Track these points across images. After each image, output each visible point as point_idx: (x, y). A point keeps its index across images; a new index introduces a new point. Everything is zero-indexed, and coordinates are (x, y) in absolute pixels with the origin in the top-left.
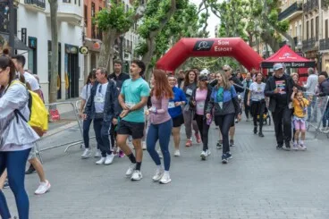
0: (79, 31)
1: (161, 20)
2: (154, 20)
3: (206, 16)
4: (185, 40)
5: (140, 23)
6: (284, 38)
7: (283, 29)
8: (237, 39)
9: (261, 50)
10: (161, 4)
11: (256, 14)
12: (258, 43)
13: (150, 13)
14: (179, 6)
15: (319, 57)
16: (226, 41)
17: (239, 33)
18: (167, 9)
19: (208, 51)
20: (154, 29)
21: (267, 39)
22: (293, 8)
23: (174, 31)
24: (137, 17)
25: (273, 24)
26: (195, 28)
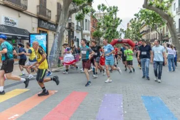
0: (89, 37)
1: (110, 34)
2: (108, 34)
3: (121, 34)
4: (116, 39)
5: (104, 35)
6: (141, 39)
7: (141, 37)
8: (128, 39)
9: (135, 42)
10: (110, 31)
11: (134, 33)
12: (134, 41)
13: (107, 33)
14: (114, 31)
15: (150, 44)
16: (126, 39)
17: (129, 38)
18: (111, 32)
19: (121, 42)
20: (108, 37)
21: (136, 39)
22: (143, 32)
23: (113, 38)
24: (103, 33)
25: (138, 35)
26: (118, 37)
